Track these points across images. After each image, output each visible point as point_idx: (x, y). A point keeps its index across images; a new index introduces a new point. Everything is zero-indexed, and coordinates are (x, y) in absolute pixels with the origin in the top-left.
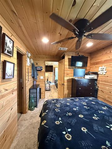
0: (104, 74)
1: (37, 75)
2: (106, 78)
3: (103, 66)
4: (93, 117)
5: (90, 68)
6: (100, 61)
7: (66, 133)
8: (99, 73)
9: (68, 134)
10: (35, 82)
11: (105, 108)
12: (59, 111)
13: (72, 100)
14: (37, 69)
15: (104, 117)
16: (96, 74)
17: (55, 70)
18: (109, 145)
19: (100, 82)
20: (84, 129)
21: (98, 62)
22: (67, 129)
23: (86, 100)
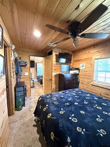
0: (84, 69)
1: (22, 71)
2: (86, 72)
3: (84, 63)
4: (84, 103)
5: (73, 64)
6: (81, 58)
7: (72, 118)
8: (80, 69)
9: (73, 118)
10: (19, 79)
11: (88, 95)
12: (58, 103)
13: (63, 92)
14: (21, 65)
15: (90, 101)
16: (78, 69)
17: (36, 66)
18: (100, 117)
19: (81, 76)
20: (82, 112)
21: (79, 59)
22: (71, 115)
23: (75, 92)
